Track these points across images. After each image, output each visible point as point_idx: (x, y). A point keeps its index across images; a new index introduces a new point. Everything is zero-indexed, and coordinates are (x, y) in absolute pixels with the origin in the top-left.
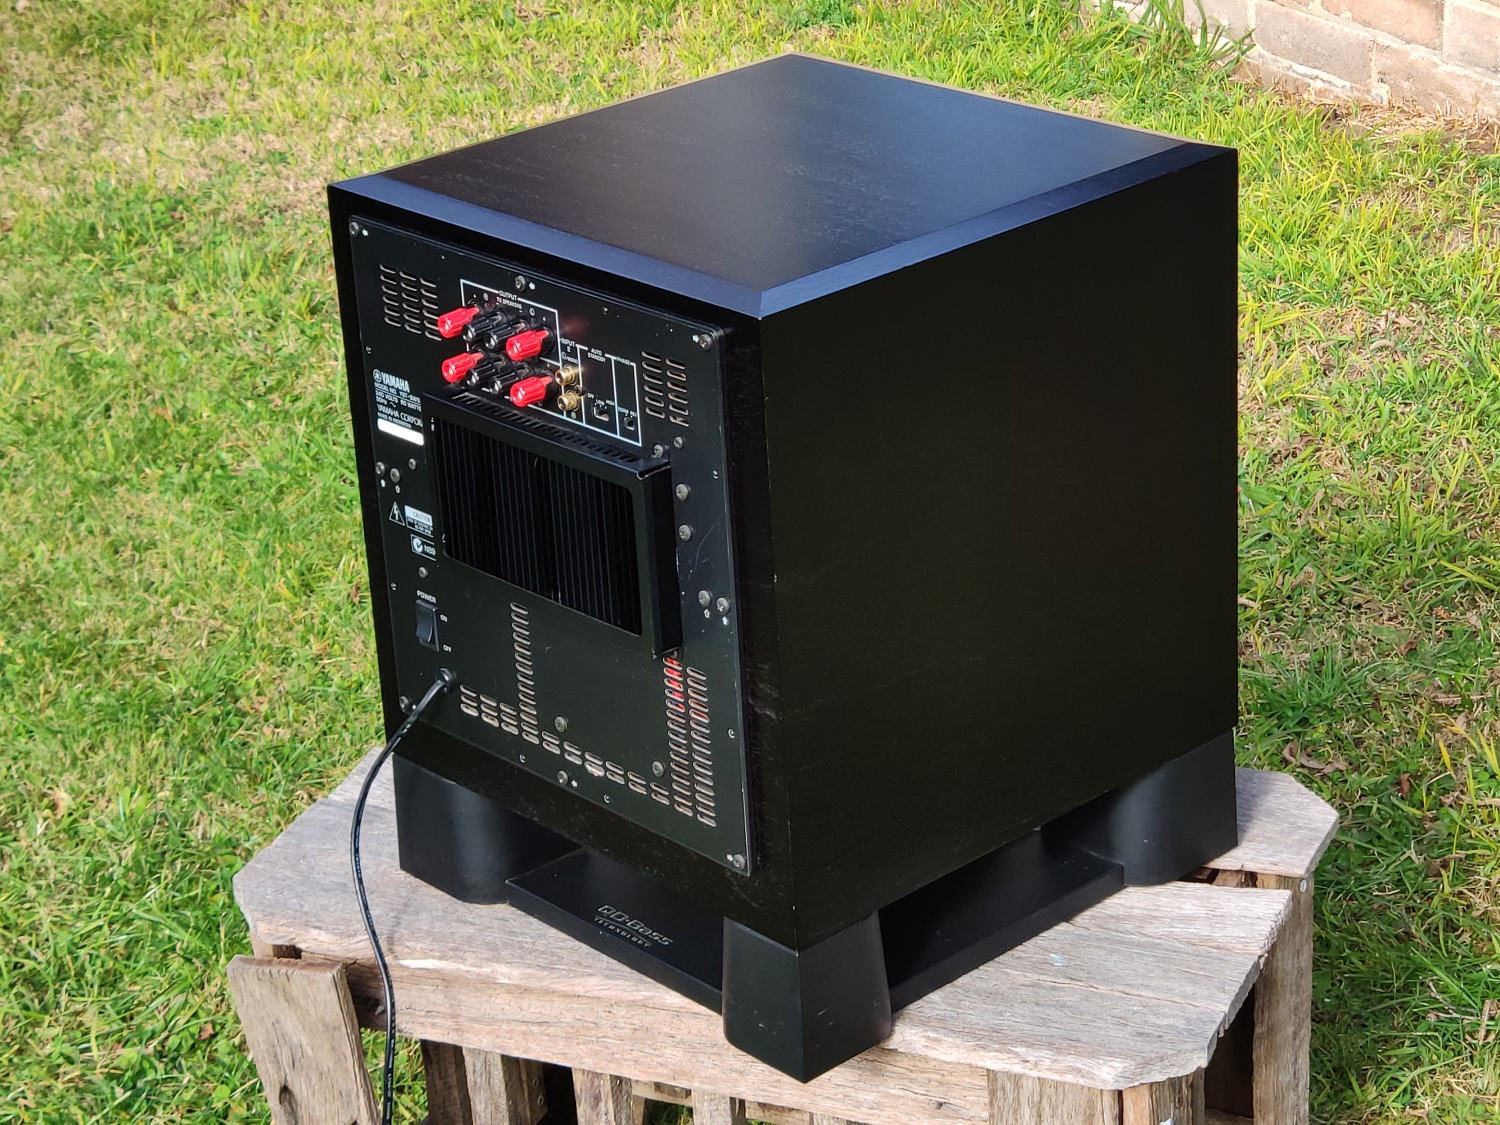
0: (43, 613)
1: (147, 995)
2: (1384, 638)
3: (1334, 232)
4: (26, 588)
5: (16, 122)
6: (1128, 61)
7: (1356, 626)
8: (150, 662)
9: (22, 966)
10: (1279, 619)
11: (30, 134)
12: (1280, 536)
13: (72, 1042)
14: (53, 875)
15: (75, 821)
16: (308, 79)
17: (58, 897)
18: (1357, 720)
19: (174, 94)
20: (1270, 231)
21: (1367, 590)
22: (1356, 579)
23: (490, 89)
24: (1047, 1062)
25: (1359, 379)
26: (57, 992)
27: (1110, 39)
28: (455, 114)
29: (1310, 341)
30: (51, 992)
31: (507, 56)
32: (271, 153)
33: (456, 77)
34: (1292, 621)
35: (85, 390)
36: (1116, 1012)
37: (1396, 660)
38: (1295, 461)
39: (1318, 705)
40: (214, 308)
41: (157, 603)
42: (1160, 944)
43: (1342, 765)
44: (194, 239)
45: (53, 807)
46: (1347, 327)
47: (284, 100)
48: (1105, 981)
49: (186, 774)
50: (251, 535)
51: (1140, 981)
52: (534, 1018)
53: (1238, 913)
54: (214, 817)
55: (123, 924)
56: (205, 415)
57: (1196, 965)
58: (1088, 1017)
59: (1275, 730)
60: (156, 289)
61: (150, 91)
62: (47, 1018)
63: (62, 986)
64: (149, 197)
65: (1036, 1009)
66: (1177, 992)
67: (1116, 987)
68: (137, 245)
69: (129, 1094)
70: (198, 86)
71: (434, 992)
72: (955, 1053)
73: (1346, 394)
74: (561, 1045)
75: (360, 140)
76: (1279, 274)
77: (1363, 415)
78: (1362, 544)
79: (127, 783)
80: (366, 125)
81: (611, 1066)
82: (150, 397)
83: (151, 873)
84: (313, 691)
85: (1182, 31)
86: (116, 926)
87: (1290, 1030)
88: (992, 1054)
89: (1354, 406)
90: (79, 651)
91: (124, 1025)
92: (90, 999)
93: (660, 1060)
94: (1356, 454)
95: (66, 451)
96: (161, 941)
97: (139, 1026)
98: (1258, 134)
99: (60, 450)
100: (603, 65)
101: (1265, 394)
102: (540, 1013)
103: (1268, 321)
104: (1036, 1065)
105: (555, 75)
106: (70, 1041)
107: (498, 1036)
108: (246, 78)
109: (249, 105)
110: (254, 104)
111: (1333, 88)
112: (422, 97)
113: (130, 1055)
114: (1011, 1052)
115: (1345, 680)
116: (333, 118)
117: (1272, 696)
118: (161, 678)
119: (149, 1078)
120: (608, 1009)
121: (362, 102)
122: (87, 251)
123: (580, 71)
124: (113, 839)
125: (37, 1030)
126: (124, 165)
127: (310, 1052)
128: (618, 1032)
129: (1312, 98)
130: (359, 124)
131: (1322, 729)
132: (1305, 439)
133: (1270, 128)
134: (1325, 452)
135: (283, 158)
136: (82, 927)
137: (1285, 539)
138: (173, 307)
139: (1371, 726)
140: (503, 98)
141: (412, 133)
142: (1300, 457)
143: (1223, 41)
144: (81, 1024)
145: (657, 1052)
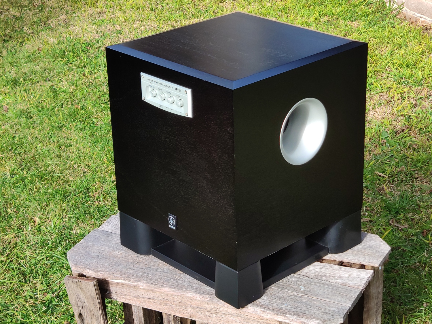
0: (37, 165)
1: (55, 279)
2: (423, 188)
3: (422, 64)
4: (33, 157)
5: (46, 19)
6: (367, 11)
7: (415, 184)
8: (66, 180)
9: (21, 269)
10: (393, 181)
11: (50, 22)
12: (396, 156)
13: (33, 292)
14: (32, 242)
15: (40, 226)
16: (130, 9)
17: (33, 249)
18: (413, 213)
19: (91, 12)
20: (403, 64)
21: (420, 174)
22: (417, 170)
23: (181, 13)
24: (296, 320)
25: (425, 109)
26: (29, 277)
27: (362, 4)
28: (170, 20)
29: (411, 97)
30: (28, 277)
31: (187, 4)
32: (117, 30)
33: (172, 9)
34: (397, 182)
35: (56, 99)
36: (318, 305)
37: (426, 195)
38: (403, 133)
39: (402, 208)
40: (96, 76)
41: (70, 163)
42: (333, 285)
43: (407, 226)
44: (93, 55)
45: (34, 222)
46: (423, 93)
47: (122, 15)
48: (315, 295)
49: (72, 214)
50: (99, 144)
51: (326, 296)
52: (151, 297)
53: (357, 276)
54: (79, 227)
55: (50, 258)
56: (90, 108)
57: (343, 292)
58: (309, 306)
59: (389, 215)
60: (80, 70)
61: (85, 11)
62: (26, 285)
63: (31, 275)
64: (81, 43)
65: (294, 303)
66: (336, 300)
67: (318, 297)
68: (76, 56)
69: (46, 308)
70: (99, 10)
71: (123, 288)
72: (269, 316)
73: (420, 114)
74: (159, 306)
75: (142, 27)
76: (404, 76)
77: (425, 120)
78: (420, 159)
79: (55, 216)
80: (145, 23)
81: (173, 312)
82: (75, 102)
83: (60, 243)
84: (111, 191)
85: (383, 2)
86: (48, 258)
87: (375, 310)
88: (279, 316)
89: (422, 118)
90: (46, 176)
91: (48, 287)
92: (39, 280)
93: (187, 312)
94: (422, 132)
95: (50, 117)
96: (60, 264)
97: (52, 288)
98: (402, 34)
99: (47, 116)
100: (214, 7)
101: (396, 113)
102: (153, 296)
103: (399, 91)
104: (292, 320)
105: (201, 10)
106: (32, 291)
107: (141, 302)
108: (112, 8)
109: (112, 16)
110: (114, 16)
111: (426, 20)
112: (161, 15)
113: (48, 296)
114: (285, 316)
115: (410, 200)
116: (136, 21)
117: (389, 205)
118: (68, 186)
119: (53, 304)
120: (172, 296)
121: (144, 16)
122: (62, 58)
123: (208, 9)
124: (50, 232)
125: (23, 288)
126: (75, 33)
127: (87, 304)
128: (175, 303)
129: (420, 23)
130: (143, 23)
131: (402, 215)
132: (407, 127)
133: (406, 32)
134: (412, 131)
135: (120, 32)
136: (39, 258)
137: (397, 157)
138: (84, 75)
139: (417, 215)
140: (184, 16)
141: (158, 26)
142: (404, 132)
143: (395, 5)
144: (36, 287)
145: (186, 309)
